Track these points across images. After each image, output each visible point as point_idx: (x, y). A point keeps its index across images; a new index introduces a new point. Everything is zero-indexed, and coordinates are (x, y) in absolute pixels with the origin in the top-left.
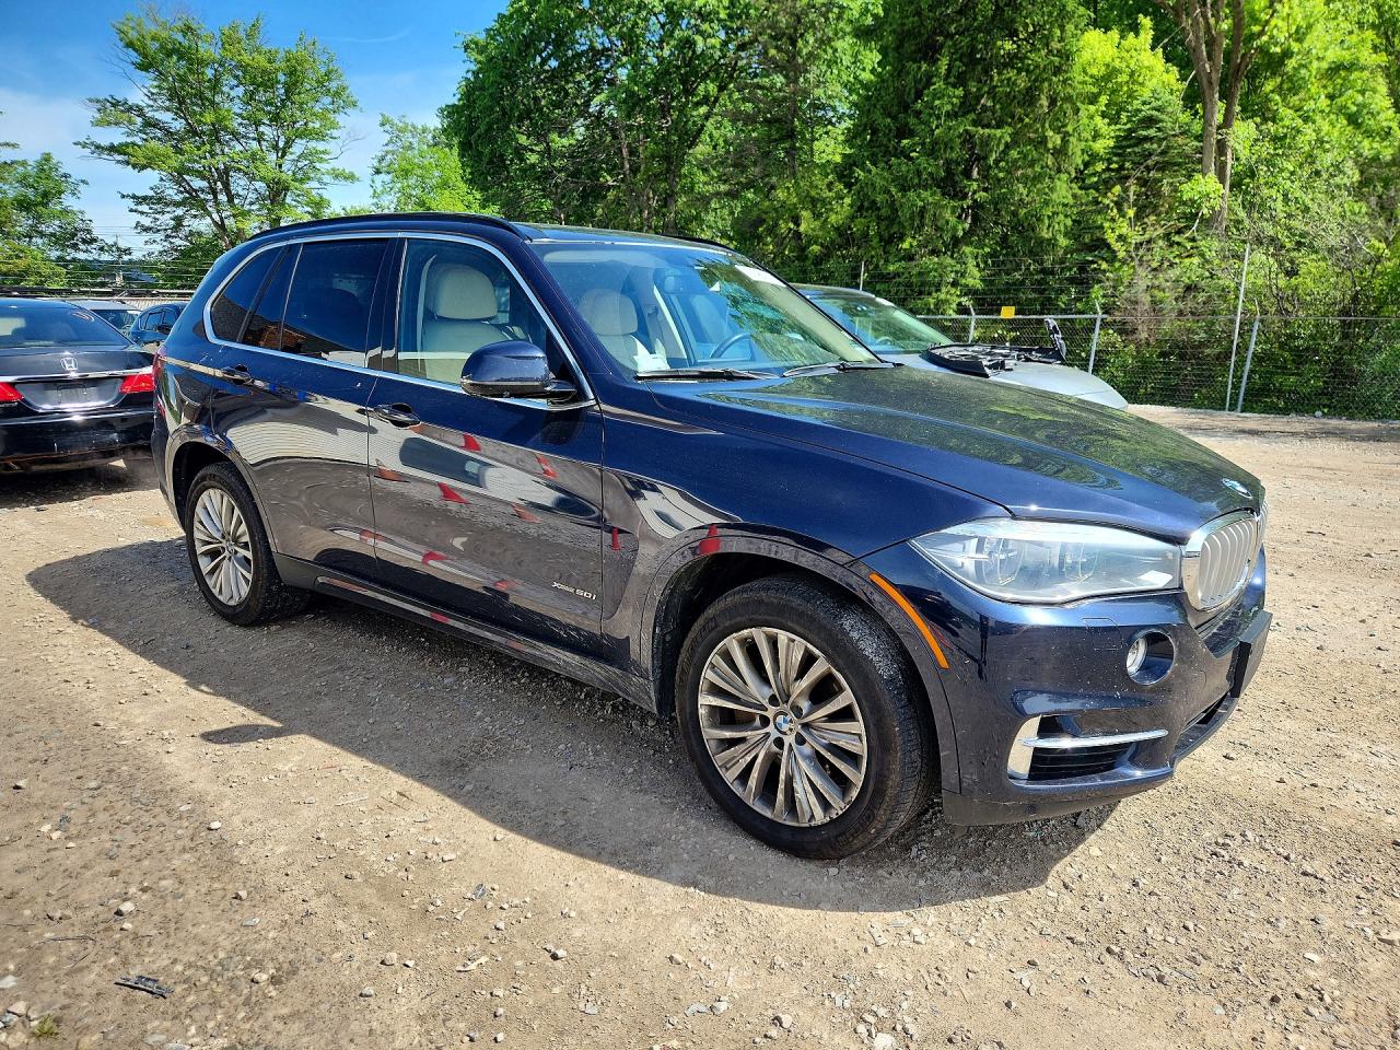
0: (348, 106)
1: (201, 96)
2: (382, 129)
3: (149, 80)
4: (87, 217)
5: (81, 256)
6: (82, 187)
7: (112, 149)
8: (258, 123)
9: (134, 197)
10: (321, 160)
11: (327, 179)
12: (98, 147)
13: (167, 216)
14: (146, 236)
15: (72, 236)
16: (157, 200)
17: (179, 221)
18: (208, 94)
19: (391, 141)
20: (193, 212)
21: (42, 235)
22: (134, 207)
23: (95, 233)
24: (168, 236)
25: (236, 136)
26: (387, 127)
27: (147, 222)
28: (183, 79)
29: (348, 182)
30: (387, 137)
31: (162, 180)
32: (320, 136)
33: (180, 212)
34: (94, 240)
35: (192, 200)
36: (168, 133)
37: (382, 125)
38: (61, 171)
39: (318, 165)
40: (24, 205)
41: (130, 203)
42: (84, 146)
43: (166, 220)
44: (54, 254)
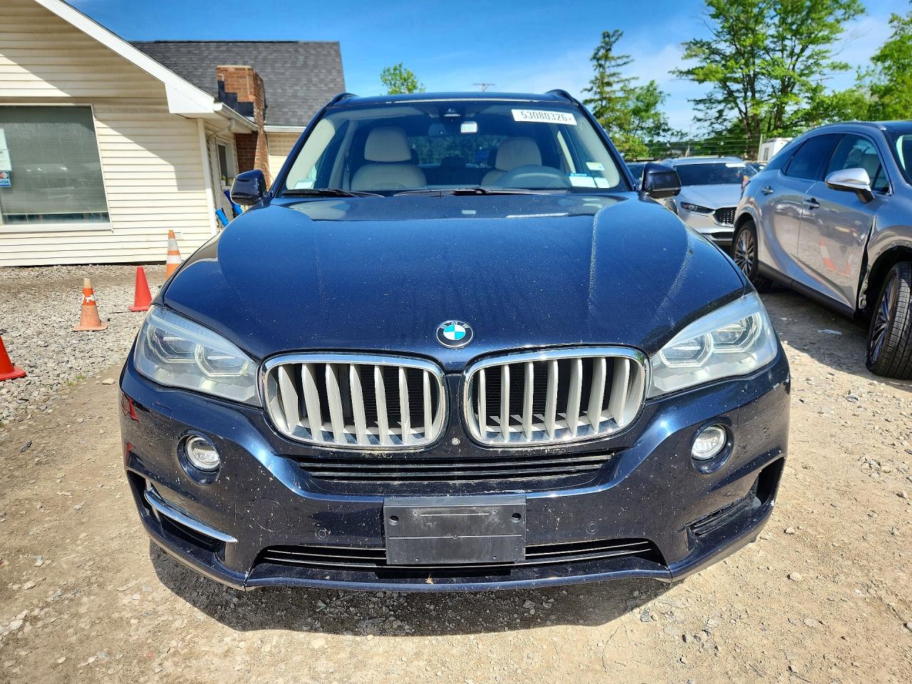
0: (858, 13)
1: (747, 28)
2: (890, 25)
3: (717, 24)
4: (666, 116)
5: (661, 139)
6: (667, 98)
7: (689, 72)
8: (784, 38)
9: (695, 100)
10: (824, 57)
11: (826, 71)
12: (681, 72)
13: (714, 110)
14: (699, 124)
15: (658, 128)
16: (709, 101)
17: (721, 112)
18: (752, 25)
19: (896, 34)
20: (729, 106)
21: (642, 129)
22: (696, 107)
23: (670, 126)
24: (712, 123)
25: (767, 50)
26: (895, 23)
27: (700, 115)
28: (738, 19)
29: (843, 71)
30: (894, 30)
31: (715, 88)
32: (827, 39)
33: (721, 107)
34: (669, 130)
35: (730, 98)
36: (724, 57)
37: (891, 22)
38: (658, 90)
39: (821, 62)
40: (636, 112)
41: (692, 104)
42: (674, 72)
43: (713, 113)
44: (647, 139)
